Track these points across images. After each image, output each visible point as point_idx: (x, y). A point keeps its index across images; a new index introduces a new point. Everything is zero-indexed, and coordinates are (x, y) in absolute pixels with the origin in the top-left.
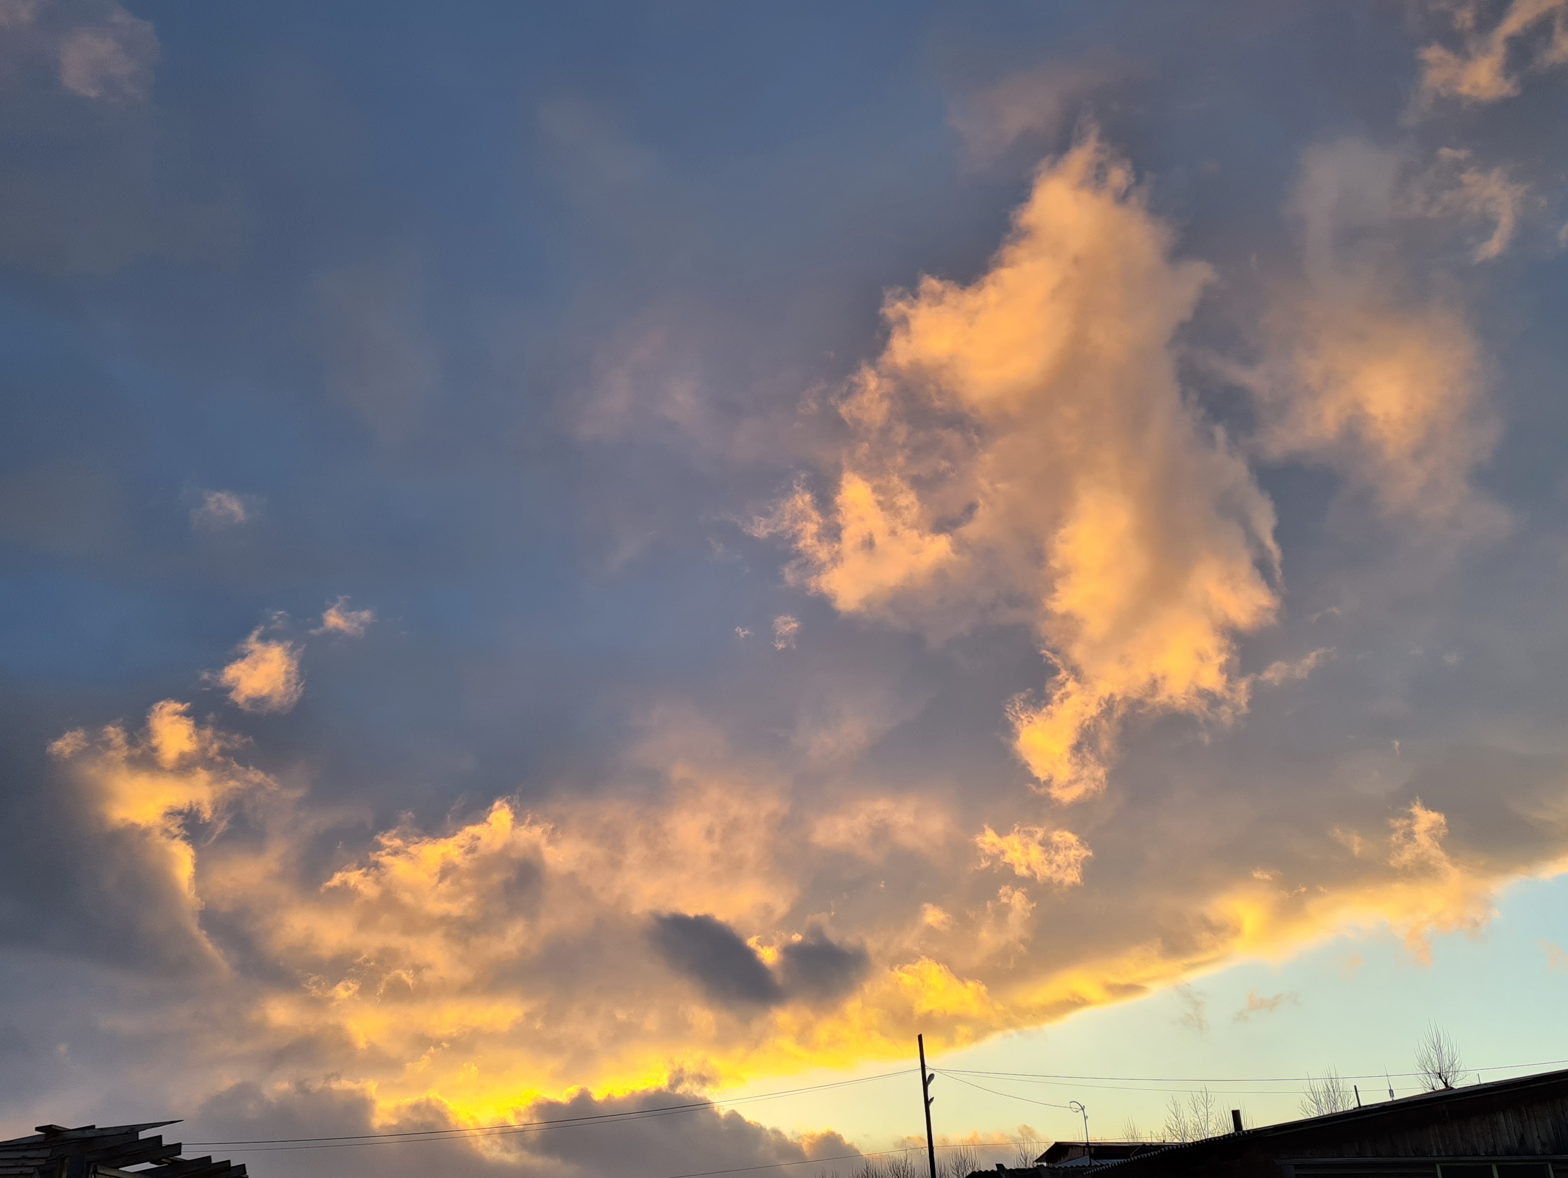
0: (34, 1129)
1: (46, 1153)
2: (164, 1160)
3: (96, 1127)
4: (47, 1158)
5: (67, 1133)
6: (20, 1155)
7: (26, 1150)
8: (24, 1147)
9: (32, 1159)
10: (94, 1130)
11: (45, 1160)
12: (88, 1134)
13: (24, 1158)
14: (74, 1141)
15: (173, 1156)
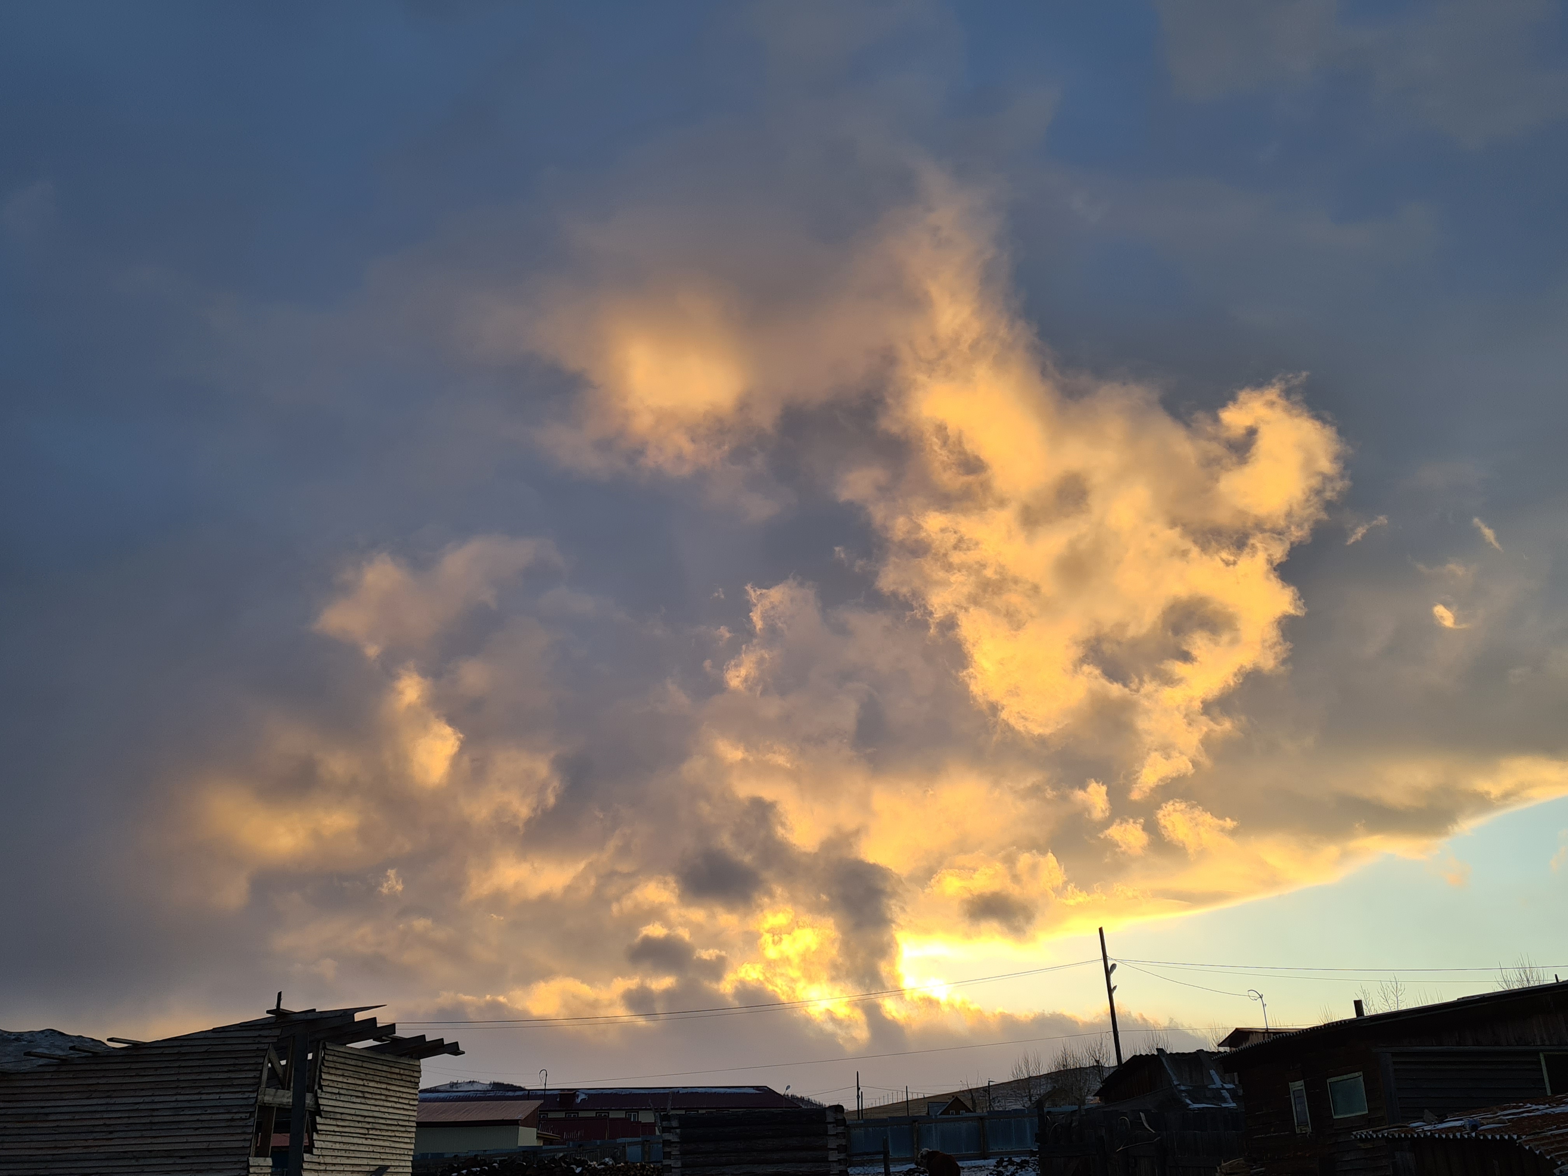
0: (266, 1012)
1: (277, 1032)
2: (383, 1038)
3: (317, 1011)
4: (278, 1036)
5: (294, 1015)
6: (256, 1033)
7: (260, 1030)
8: (260, 1027)
9: (266, 1037)
10: (314, 1013)
11: (276, 1038)
12: (310, 1016)
13: (260, 1036)
14: (300, 1022)
15: (392, 1034)
